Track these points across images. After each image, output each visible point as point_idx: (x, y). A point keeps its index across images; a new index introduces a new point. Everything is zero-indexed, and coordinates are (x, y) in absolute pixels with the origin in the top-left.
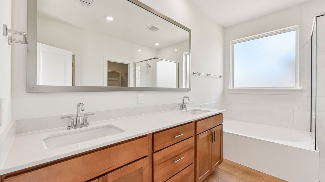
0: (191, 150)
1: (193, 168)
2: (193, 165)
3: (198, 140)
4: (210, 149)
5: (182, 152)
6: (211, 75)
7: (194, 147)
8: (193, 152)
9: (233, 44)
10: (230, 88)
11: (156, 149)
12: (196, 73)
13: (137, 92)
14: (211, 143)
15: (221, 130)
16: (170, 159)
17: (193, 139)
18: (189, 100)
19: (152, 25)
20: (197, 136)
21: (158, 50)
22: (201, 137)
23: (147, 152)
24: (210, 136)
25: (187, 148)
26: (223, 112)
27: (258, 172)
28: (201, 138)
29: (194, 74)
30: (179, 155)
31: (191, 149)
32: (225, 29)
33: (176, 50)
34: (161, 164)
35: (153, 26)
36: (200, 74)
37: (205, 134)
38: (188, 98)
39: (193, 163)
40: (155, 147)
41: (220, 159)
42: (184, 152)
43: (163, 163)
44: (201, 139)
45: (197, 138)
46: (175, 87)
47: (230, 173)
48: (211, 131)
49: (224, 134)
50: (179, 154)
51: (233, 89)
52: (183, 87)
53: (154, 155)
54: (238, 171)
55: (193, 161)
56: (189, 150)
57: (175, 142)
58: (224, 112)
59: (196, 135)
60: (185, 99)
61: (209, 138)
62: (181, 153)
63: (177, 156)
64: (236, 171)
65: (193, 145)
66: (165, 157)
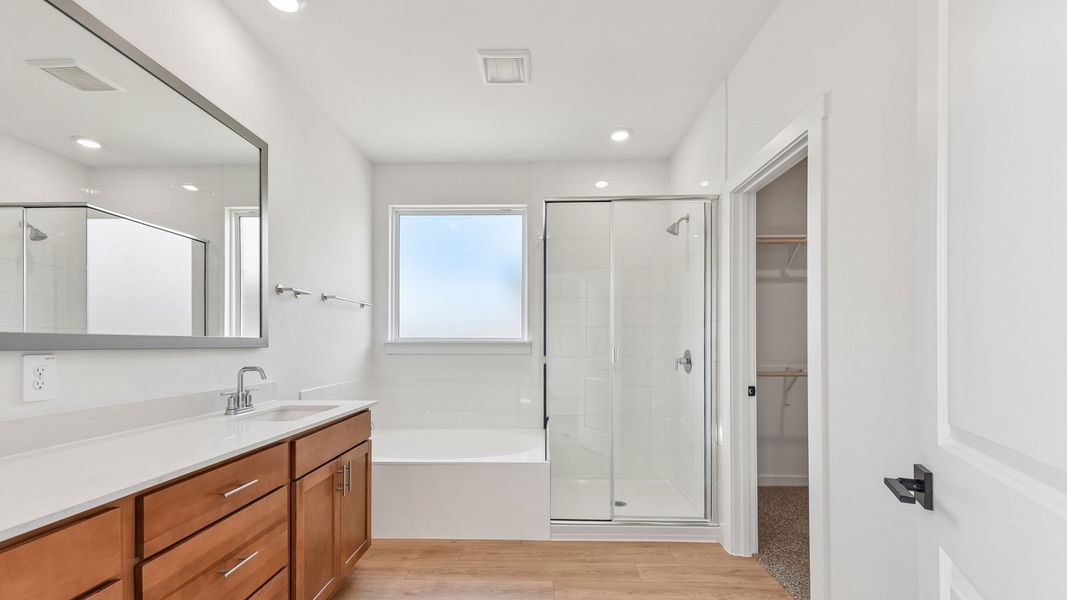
0: (278, 529)
1: (287, 581)
2: (286, 571)
3: (301, 494)
4: (337, 515)
5: (247, 540)
6: (334, 297)
7: (287, 518)
8: (286, 533)
9: (398, 214)
10: (389, 340)
11: (149, 548)
12: (287, 289)
13: (18, 354)
14: (337, 495)
15: (367, 456)
16: (205, 572)
17: (284, 493)
18: (264, 377)
19: (71, 60)
20: (298, 482)
21: (89, 168)
22: (309, 483)
23: (116, 563)
24: (335, 478)
25: (266, 525)
26: (372, 405)
27: (454, 541)
28: (309, 487)
29: (279, 291)
30: (239, 550)
31: (279, 527)
32: (376, 167)
33: (191, 188)
34: (171, 593)
35: (77, 69)
36: (299, 294)
37: (323, 475)
38: (261, 371)
39: (284, 568)
40: (148, 540)
41: (364, 542)
42: (256, 538)
43: (180, 592)
44: (310, 490)
45: (298, 489)
46: (190, 335)
47: (391, 569)
48: (337, 463)
49: (374, 469)
50: (238, 548)
51: (398, 341)
52: (227, 335)
53: (146, 568)
54: (412, 556)
55: (285, 561)
56: (270, 529)
57: (225, 511)
58: (375, 404)
59: (293, 480)
60: (247, 374)
61: (334, 484)
62: (245, 546)
63: (230, 556)
64: (404, 559)
65: (285, 512)
66: (185, 569)
